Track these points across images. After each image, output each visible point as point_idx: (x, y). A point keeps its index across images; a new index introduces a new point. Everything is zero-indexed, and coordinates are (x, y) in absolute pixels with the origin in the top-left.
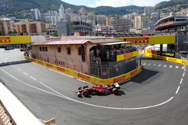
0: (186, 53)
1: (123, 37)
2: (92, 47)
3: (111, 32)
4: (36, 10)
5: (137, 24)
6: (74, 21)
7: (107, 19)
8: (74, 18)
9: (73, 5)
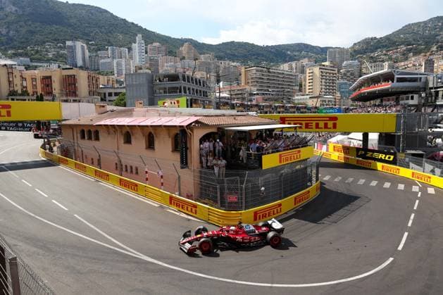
0: (421, 156)
1: (279, 113)
2: (205, 133)
3: (251, 101)
4: (79, 45)
5: (311, 84)
6: (167, 73)
7: (243, 70)
8: (167, 66)
9: (164, 36)
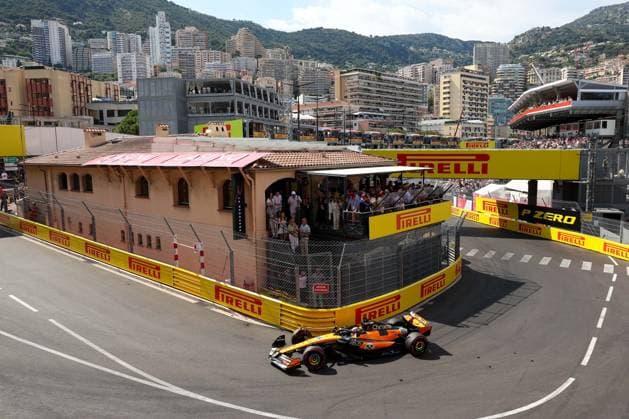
1: (396, 147)
2: (275, 180)
3: (350, 127)
4: (55, 27)
5: (447, 101)
6: (210, 78)
7: (337, 76)
8: (210, 67)
9: (205, 16)
